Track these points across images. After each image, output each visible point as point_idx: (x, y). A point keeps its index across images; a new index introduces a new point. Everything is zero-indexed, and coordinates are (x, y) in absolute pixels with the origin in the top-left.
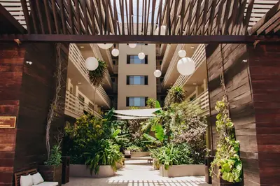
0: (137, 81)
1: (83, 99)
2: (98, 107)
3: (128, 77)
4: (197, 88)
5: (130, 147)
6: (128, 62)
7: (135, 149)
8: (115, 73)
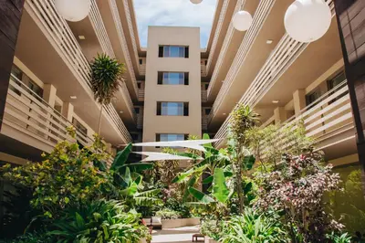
0: (172, 110)
1: (85, 131)
2: (112, 147)
3: (159, 104)
4: (276, 111)
5: (160, 212)
6: (160, 82)
7: (168, 214)
8: (140, 100)
